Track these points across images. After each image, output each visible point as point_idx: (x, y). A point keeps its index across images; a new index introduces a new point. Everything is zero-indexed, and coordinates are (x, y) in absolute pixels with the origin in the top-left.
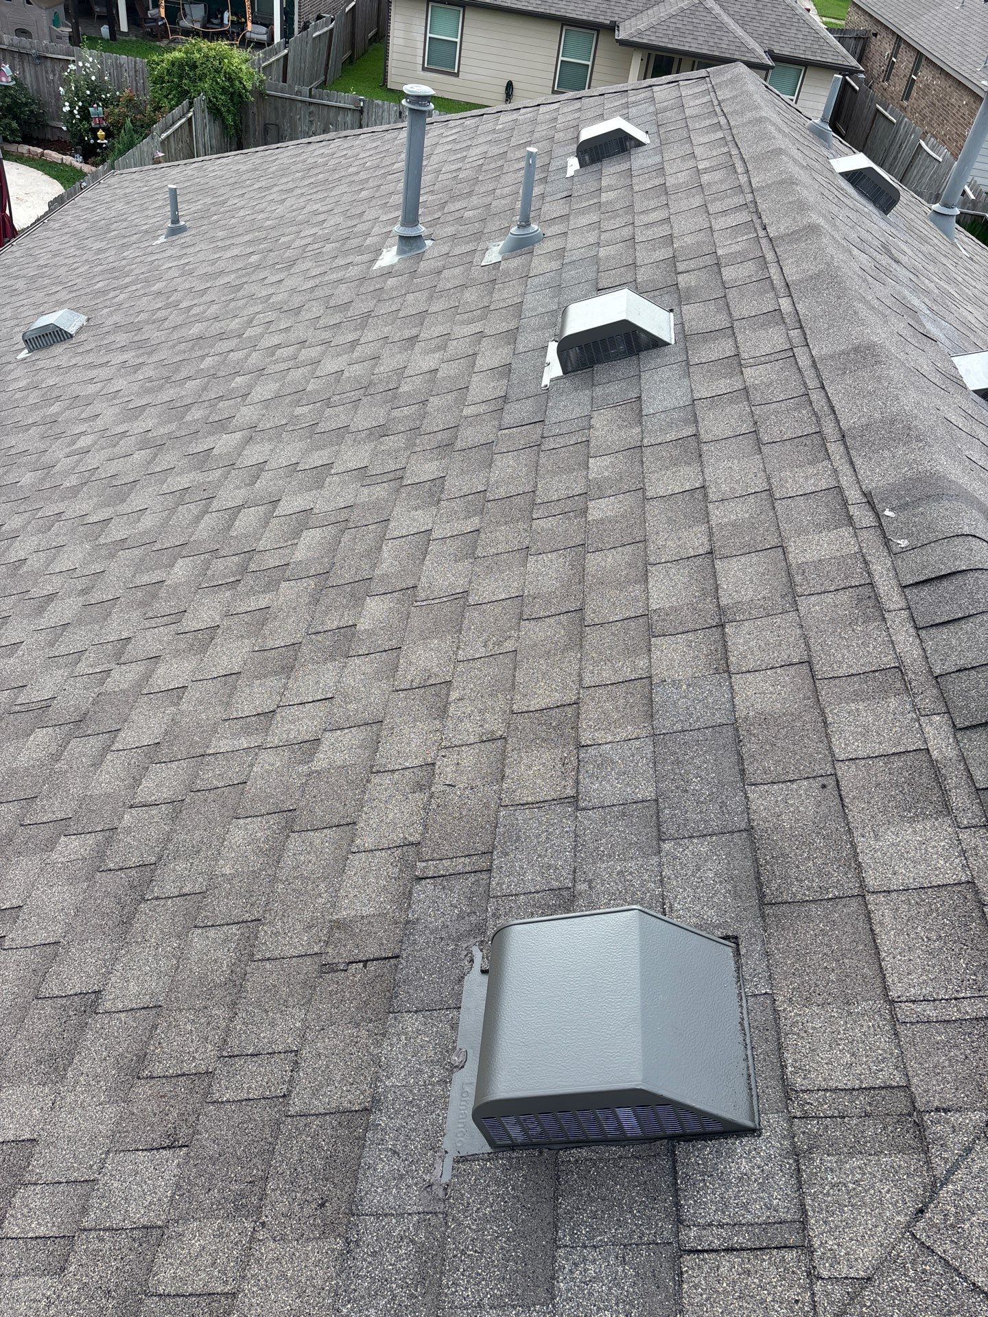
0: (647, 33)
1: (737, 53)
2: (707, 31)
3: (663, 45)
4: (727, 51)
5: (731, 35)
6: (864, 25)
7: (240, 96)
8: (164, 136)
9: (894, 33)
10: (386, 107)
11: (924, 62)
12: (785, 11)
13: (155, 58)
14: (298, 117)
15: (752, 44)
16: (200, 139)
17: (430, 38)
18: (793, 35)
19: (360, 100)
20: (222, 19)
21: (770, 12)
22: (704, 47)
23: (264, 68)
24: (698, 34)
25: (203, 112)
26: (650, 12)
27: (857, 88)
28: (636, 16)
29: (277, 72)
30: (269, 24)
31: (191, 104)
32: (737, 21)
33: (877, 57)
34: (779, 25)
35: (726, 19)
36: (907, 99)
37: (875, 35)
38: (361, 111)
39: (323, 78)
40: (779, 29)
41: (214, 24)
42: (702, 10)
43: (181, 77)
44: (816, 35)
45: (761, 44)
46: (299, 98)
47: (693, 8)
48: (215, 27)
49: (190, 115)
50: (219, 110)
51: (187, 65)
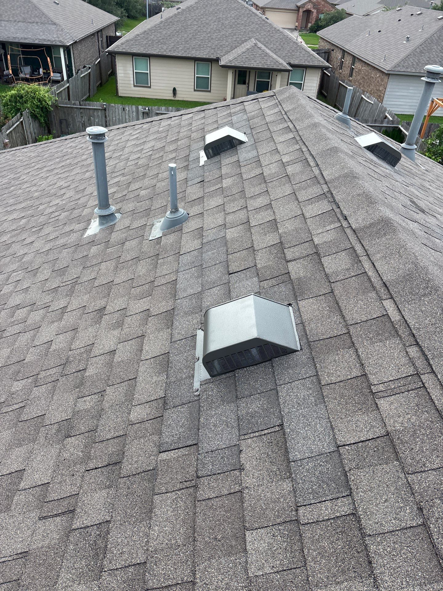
0: (233, 61)
1: (275, 66)
2: (260, 57)
3: (241, 65)
4: (270, 66)
5: (271, 58)
6: (327, 47)
7: (46, 108)
8: (8, 131)
9: (341, 49)
10: (116, 107)
11: (356, 60)
12: (293, 45)
13: (3, 95)
14: (75, 115)
15: (281, 61)
16: (28, 131)
17: (136, 72)
18: (299, 55)
19: (104, 105)
20: (39, 72)
21: (287, 46)
22: (259, 65)
23: (57, 94)
24: (256, 59)
25: (28, 117)
26: (233, 51)
27: (330, 75)
28: (227, 54)
29: (64, 95)
30: (61, 72)
31: (21, 114)
32: (272, 51)
33: (335, 60)
34: (291, 51)
35: (268, 51)
36: (351, 76)
37: (333, 50)
38: (105, 110)
39: (88, 94)
40: (292, 53)
41: (36, 75)
42: (256, 48)
43: (16, 102)
44: (308, 54)
45: (285, 60)
46: (75, 106)
47: (253, 48)
48: (36, 76)
49: (21, 120)
50: (36, 116)
51: (18, 96)
